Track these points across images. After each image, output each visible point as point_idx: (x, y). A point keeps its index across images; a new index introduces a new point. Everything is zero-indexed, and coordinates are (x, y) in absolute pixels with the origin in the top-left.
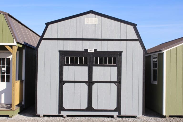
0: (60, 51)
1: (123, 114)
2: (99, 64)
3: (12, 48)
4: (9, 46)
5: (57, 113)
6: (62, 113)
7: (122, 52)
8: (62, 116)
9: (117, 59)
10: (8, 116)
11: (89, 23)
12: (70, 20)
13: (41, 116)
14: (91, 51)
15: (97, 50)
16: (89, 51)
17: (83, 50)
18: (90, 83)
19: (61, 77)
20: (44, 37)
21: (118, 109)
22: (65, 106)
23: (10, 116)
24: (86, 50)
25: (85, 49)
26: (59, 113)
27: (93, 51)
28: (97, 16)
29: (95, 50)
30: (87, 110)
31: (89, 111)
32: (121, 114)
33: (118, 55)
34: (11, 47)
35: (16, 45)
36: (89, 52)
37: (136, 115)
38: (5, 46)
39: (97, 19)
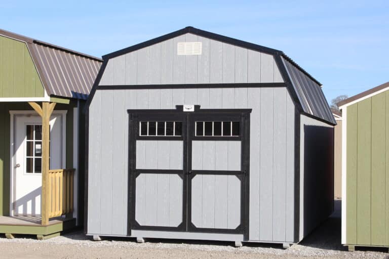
0: (129, 111)
1: (253, 238)
2: (204, 135)
3: (41, 106)
4: (36, 102)
5: (124, 234)
6: (135, 233)
7: (250, 110)
8: (134, 240)
9: (242, 125)
10: (34, 237)
11: (186, 53)
12: (148, 48)
13: (95, 238)
14: (188, 109)
15: (201, 108)
16: (185, 110)
17: (174, 108)
18: (187, 174)
19: (132, 162)
20: (100, 84)
21: (243, 228)
22: (140, 219)
23: (38, 236)
24: (180, 108)
25: (177, 106)
26: (129, 233)
27: (192, 110)
28: (201, 38)
29: (197, 107)
30: (181, 228)
31: (184, 230)
32: (250, 239)
33: (244, 116)
34: (40, 103)
35: (49, 101)
36: (185, 112)
37: (282, 243)
38: (30, 103)
39: (201, 44)
